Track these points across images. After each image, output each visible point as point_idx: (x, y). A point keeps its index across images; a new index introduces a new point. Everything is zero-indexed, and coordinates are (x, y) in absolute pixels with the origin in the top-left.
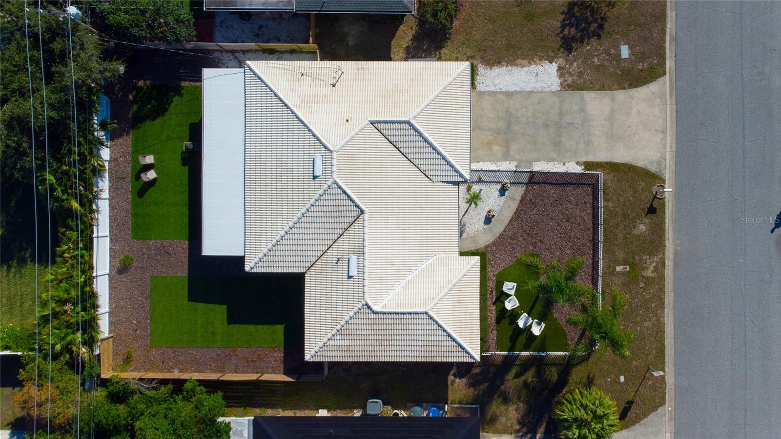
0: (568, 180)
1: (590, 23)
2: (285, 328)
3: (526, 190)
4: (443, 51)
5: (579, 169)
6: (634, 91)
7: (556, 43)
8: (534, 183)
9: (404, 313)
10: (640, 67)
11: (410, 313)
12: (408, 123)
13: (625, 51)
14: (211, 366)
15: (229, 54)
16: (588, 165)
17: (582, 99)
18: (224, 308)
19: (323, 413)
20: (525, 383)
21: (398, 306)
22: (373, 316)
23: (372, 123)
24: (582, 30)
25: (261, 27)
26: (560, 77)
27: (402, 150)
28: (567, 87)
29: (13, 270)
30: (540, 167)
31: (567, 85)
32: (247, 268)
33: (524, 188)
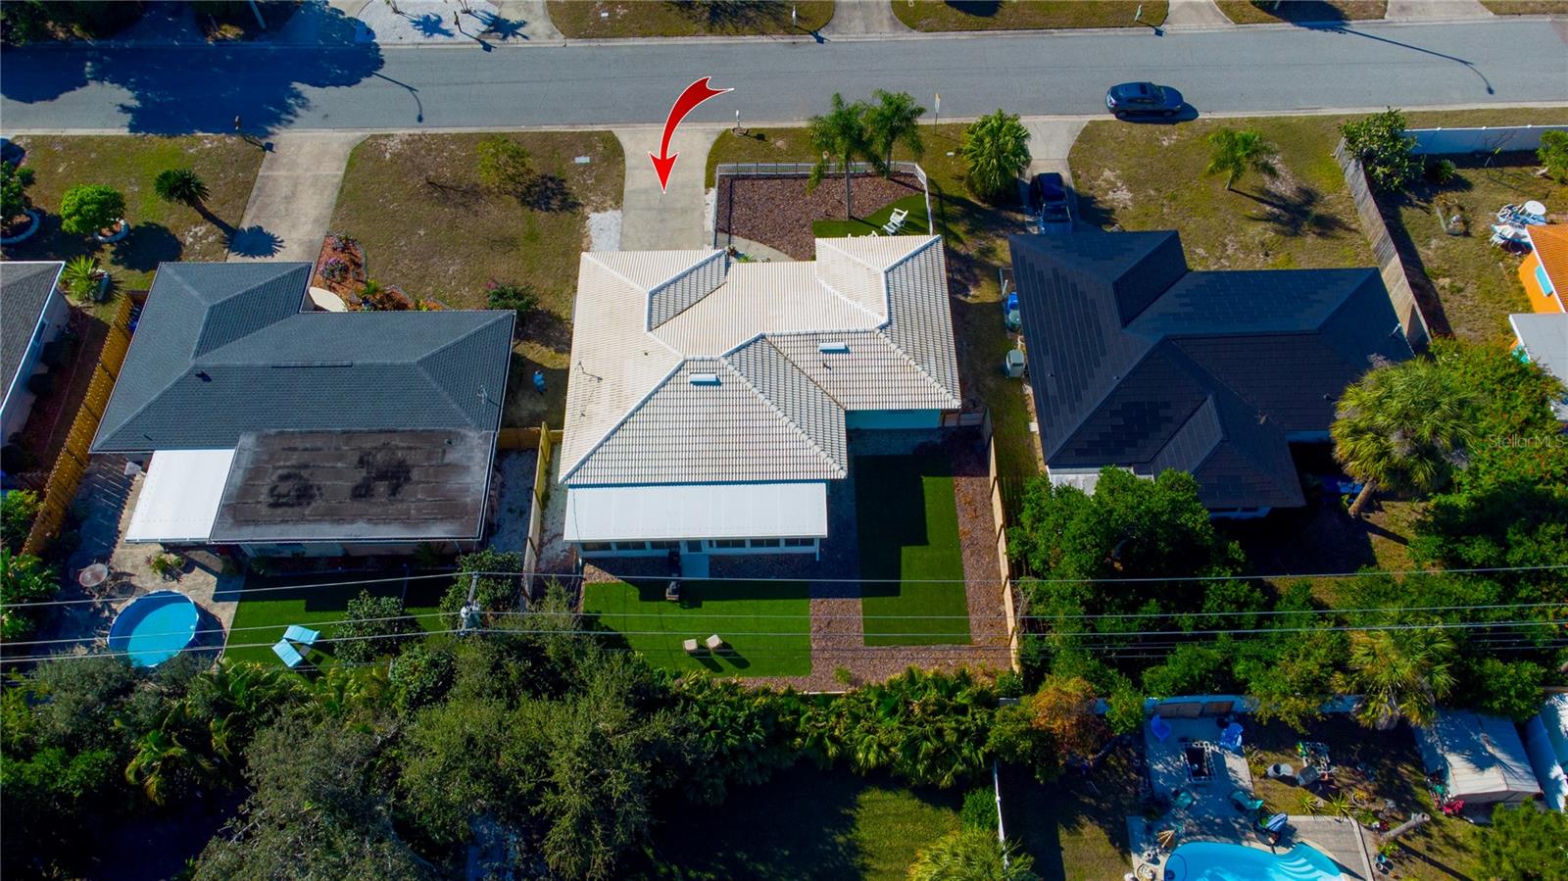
0: (726, 198)
1: (547, 188)
2: (927, 475)
3: (737, 234)
4: (564, 315)
5: (714, 192)
6: (627, 153)
7: (566, 216)
8: (729, 228)
9: (889, 295)
10: (600, 149)
11: (888, 288)
12: (652, 294)
13: (584, 160)
14: (989, 563)
15: (544, 549)
16: (709, 184)
17: (633, 192)
18: (905, 551)
19: (1034, 427)
20: (967, 233)
21: (879, 301)
22: (895, 325)
23: (650, 330)
24: (554, 194)
25: (510, 510)
26: (605, 209)
27: (685, 307)
28: (618, 202)
29: (868, 861)
30: (710, 225)
31: (616, 203)
32: (843, 475)
33: (735, 237)
